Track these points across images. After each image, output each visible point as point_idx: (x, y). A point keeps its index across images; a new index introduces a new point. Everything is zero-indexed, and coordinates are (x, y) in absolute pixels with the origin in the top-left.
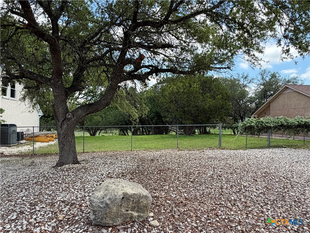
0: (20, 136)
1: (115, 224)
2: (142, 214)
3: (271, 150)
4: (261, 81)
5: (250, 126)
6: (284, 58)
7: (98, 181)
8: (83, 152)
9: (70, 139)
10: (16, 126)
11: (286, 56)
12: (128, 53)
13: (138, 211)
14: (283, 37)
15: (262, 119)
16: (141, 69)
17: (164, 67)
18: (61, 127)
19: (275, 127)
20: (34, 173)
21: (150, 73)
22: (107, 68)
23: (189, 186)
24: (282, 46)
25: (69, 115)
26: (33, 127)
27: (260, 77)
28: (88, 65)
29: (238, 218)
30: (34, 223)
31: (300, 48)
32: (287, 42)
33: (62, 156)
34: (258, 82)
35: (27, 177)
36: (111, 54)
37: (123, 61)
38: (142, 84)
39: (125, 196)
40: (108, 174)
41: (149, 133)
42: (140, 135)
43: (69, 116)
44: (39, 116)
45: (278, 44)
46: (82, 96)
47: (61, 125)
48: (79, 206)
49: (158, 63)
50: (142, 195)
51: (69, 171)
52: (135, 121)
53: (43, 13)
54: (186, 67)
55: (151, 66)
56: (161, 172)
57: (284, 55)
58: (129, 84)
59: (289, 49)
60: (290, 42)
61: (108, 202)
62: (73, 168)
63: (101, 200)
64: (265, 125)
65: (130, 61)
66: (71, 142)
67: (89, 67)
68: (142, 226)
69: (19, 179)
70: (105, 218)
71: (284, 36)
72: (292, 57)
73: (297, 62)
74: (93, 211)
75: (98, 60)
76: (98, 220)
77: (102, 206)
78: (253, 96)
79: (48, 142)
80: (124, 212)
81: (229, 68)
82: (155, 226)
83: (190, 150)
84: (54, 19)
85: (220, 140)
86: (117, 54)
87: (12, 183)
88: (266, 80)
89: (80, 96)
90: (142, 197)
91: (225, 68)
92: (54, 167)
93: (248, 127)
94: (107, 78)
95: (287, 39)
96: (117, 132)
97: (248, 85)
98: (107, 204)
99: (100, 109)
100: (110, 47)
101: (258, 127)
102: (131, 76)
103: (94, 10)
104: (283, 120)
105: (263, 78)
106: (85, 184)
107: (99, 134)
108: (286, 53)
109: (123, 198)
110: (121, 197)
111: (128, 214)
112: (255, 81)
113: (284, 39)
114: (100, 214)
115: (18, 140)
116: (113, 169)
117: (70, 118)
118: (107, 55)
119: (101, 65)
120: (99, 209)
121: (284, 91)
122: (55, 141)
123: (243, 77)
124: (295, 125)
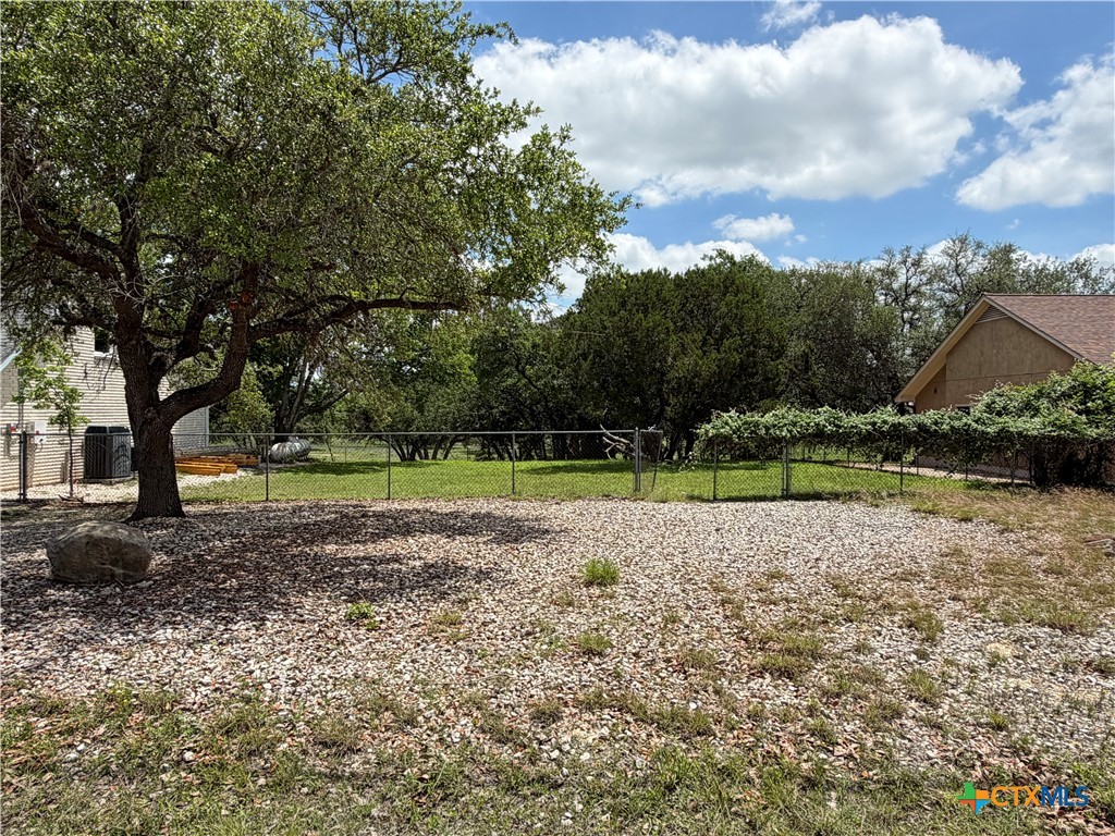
8: (267, 500)
10: (127, 430)
121: (983, 317)
122: (240, 473)
123: (904, 262)
124: (859, 433)
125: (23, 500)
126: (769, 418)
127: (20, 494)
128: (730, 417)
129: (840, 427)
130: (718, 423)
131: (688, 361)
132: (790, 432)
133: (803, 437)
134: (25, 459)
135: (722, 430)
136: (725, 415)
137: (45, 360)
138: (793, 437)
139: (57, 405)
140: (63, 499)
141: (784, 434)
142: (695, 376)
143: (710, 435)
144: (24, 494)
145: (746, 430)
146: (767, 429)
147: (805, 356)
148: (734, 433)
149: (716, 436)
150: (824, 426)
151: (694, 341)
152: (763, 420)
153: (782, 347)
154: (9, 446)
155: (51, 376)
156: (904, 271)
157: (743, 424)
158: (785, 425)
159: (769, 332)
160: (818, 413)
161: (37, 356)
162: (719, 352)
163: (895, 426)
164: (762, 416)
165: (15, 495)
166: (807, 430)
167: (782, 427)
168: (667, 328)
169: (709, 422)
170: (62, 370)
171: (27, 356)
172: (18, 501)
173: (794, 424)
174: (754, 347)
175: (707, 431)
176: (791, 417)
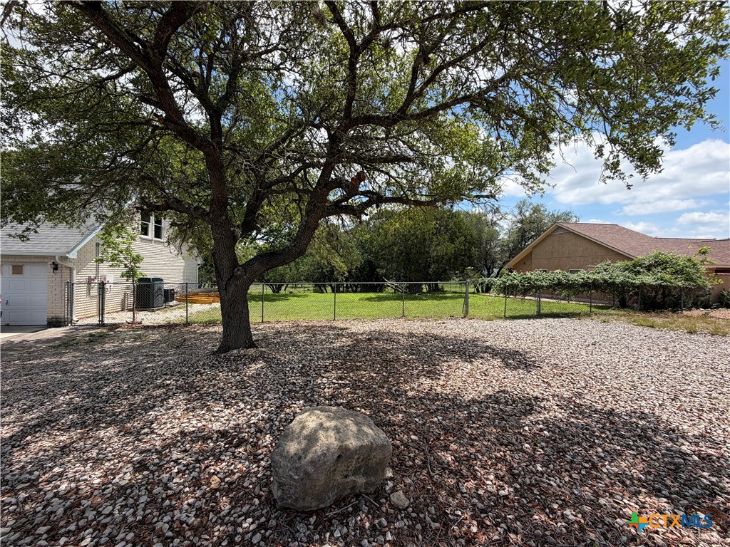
0: (169, 295)
1: (322, 506)
2: (373, 479)
3: (543, 321)
4: (519, 217)
5: (512, 285)
6: (607, 177)
7: (285, 385)
8: (262, 322)
9: (240, 309)
10: (162, 280)
11: (612, 175)
12: (333, 172)
13: (366, 473)
14: (607, 141)
15: (528, 274)
16: (354, 196)
17: (388, 194)
18: (226, 289)
19: (549, 287)
20: (181, 365)
21: (368, 204)
22: (299, 195)
23: (440, 397)
24: (605, 157)
25: (238, 270)
26: (187, 284)
27: (516, 212)
28: (269, 190)
29: (555, 482)
30: (162, 498)
31: (641, 159)
32: (615, 150)
33: (228, 335)
34: (514, 219)
35: (169, 373)
36: (305, 173)
37: (326, 184)
38: (352, 220)
39: (343, 453)
40: (302, 368)
41: (356, 290)
42: (343, 292)
43: (239, 273)
44: (199, 265)
45: (598, 154)
46: (261, 236)
47: (226, 286)
48: (252, 447)
49: (380, 187)
50: (375, 446)
51: (239, 362)
52: (342, 275)
53: (199, 107)
54: (423, 194)
55: (369, 192)
56: (387, 364)
57: (608, 173)
58: (333, 219)
59: (618, 161)
60: (622, 149)
61: (310, 469)
62: (245, 356)
63: (295, 462)
64: (535, 284)
65: (339, 183)
66: (243, 312)
67: (271, 194)
68: (376, 507)
69: (155, 376)
70: (304, 499)
71: (609, 139)
72: (622, 176)
73: (632, 186)
74: (279, 483)
75: (285, 182)
76: (289, 501)
77: (297, 477)
78: (506, 237)
79: (210, 303)
80: (340, 481)
81: (493, 196)
82: (401, 508)
83: (422, 321)
84: (214, 113)
85: (466, 304)
86: (315, 173)
87: (142, 385)
88: (525, 216)
89: (259, 236)
90: (375, 449)
91: (487, 197)
92: (214, 353)
93: (509, 286)
94: (298, 210)
95: (615, 145)
96: (311, 286)
97: (498, 222)
98: (307, 473)
99: (288, 261)
100: (304, 162)
101: (524, 286)
102: (338, 208)
103: (279, 100)
104: (560, 276)
105: (521, 213)
106: (263, 392)
107: (285, 290)
108: (612, 169)
109: (339, 456)
110: (336, 455)
111: (348, 482)
112: (510, 217)
113: (609, 144)
114: (292, 491)
115: (166, 300)
116: (309, 358)
117: (239, 276)
118: (300, 175)
119: (290, 190)
120: (292, 482)
121: (553, 232)
125: (102, 325)
127: (99, 321)
133: (551, 285)
134: (103, 298)
137: (118, 237)
139: (126, 266)
140: (129, 323)
144: (102, 321)
146: (534, 281)
154: (89, 290)
155: (123, 247)
158: (543, 279)
161: (114, 234)
165: (95, 321)
170: (130, 243)
171: (107, 232)
172: (98, 325)
173: (546, 279)
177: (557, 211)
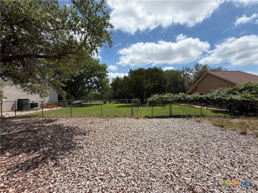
88: (199, 70)
122: (59, 107)
123: (186, 69)
124: (191, 100)
126: (166, 96)
128: (156, 96)
129: (185, 98)
130: (153, 97)
131: (148, 84)
132: (172, 100)
133: (175, 101)
135: (154, 99)
136: (154, 95)
138: (173, 101)
141: (170, 100)
142: (149, 88)
143: (151, 100)
145: (160, 99)
146: (166, 99)
147: (170, 85)
148: (157, 100)
149: (152, 101)
150: (181, 98)
151: (149, 81)
152: (164, 97)
153: (166, 82)
156: (186, 71)
157: (159, 98)
158: (171, 98)
159: (164, 79)
160: (179, 95)
162: (154, 83)
163: (200, 98)
164: (164, 96)
166: (176, 99)
167: (170, 98)
168: (143, 78)
169: (150, 97)
173: (173, 98)
174: (161, 82)
175: (150, 100)
176: (172, 96)
177: (214, 67)
